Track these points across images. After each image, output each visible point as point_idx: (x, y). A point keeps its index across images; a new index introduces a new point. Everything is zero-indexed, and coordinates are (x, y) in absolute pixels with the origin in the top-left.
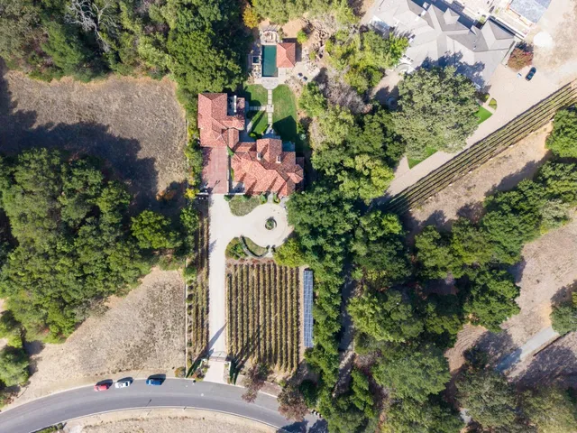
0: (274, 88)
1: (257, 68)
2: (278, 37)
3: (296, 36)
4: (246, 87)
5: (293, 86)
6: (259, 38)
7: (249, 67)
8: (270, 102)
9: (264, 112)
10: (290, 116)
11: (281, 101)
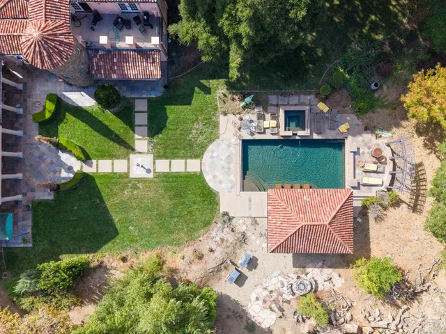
0: (208, 178)
1: (269, 122)
2: (372, 193)
3: (375, 252)
4: (207, 91)
5: (214, 240)
6: (369, 129)
7: (273, 99)
8: (163, 166)
9: (130, 148)
10: (116, 233)
11: (166, 203)
